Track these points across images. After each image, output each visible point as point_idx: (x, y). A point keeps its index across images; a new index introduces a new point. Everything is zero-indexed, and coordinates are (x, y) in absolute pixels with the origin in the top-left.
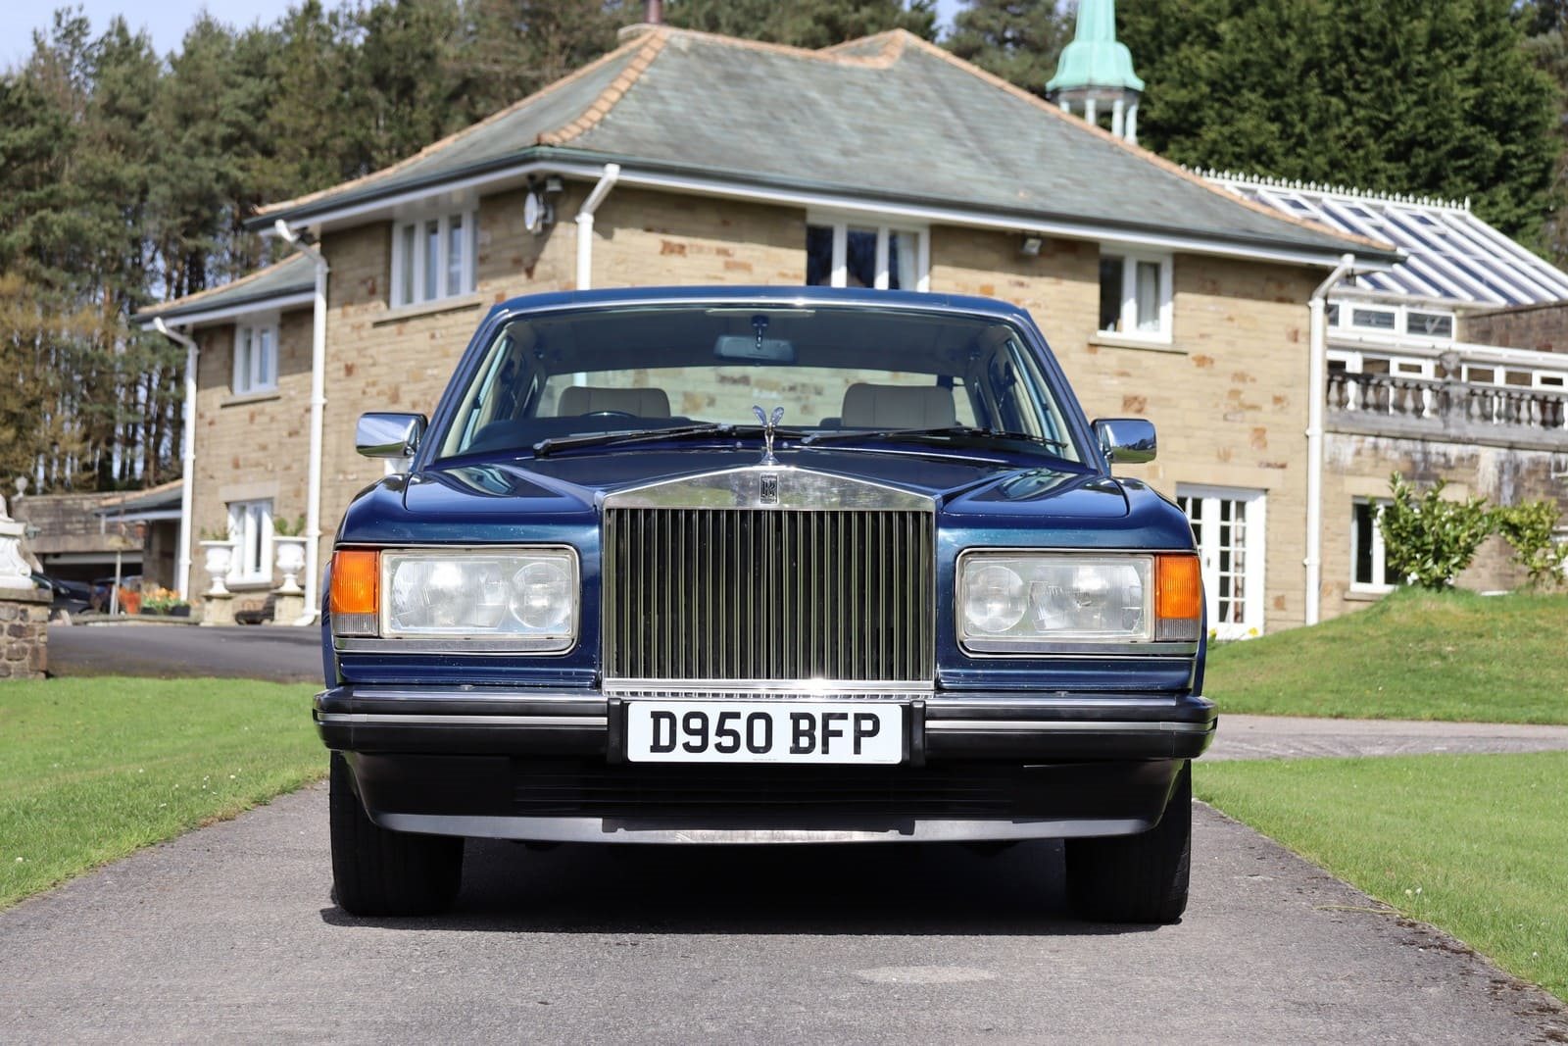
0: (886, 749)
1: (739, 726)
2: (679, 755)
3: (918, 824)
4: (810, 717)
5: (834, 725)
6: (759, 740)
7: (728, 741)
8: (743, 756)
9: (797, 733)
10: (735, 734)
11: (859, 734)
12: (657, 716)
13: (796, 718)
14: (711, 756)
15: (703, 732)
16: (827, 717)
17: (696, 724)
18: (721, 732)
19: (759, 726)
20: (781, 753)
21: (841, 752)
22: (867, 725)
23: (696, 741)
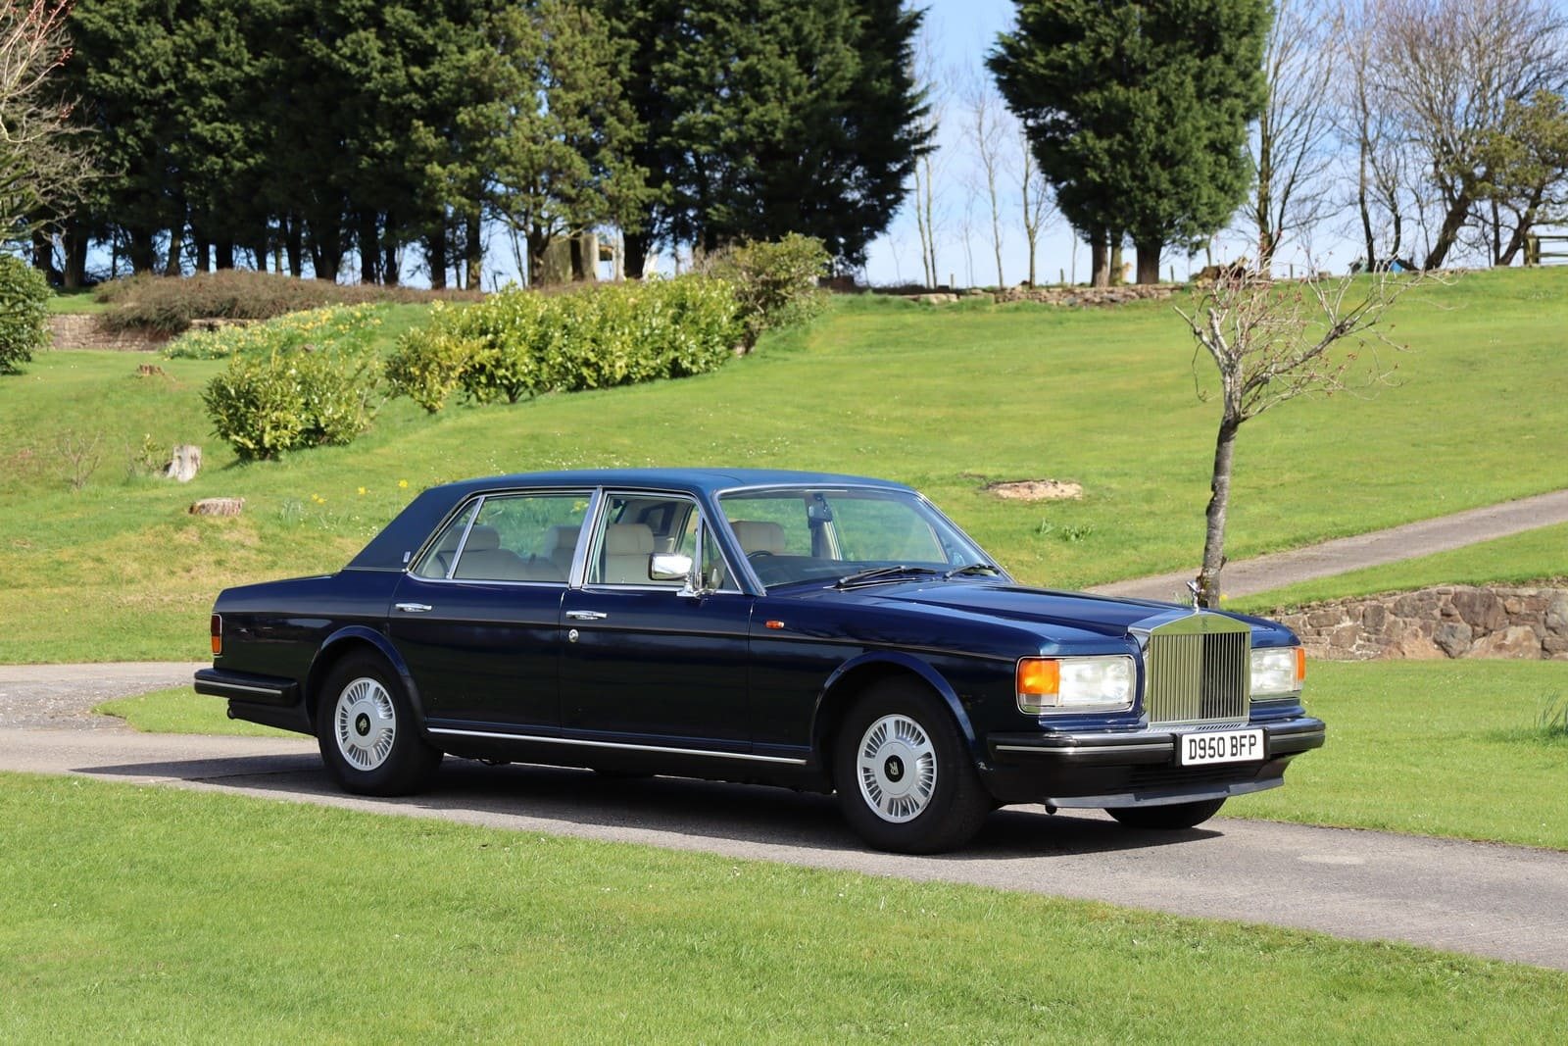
0: (1258, 753)
1: (1214, 744)
2: (1198, 761)
3: (1231, 787)
4: (1235, 738)
5: (1244, 741)
6: (1221, 752)
7: (1212, 752)
8: (1217, 760)
9: (1233, 746)
10: (1213, 748)
11: (1251, 745)
12: (1191, 741)
13: (1232, 738)
14: (1207, 760)
15: (1204, 749)
16: (1242, 737)
17: (1202, 744)
18: (1211, 748)
19: (1221, 742)
20: (1228, 758)
21: (1245, 756)
22: (1253, 740)
23: (1202, 753)
